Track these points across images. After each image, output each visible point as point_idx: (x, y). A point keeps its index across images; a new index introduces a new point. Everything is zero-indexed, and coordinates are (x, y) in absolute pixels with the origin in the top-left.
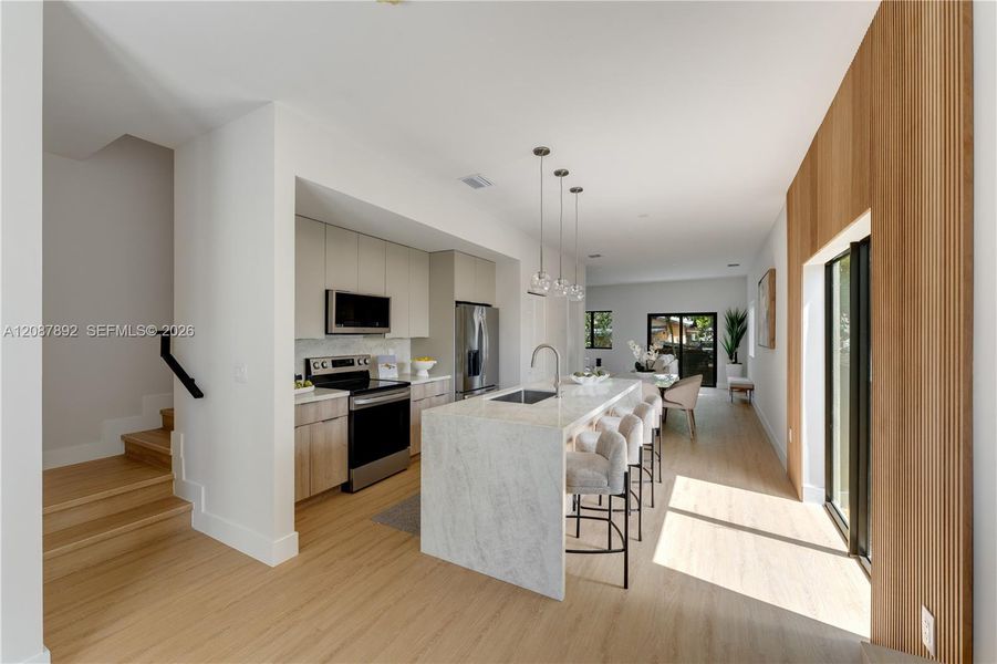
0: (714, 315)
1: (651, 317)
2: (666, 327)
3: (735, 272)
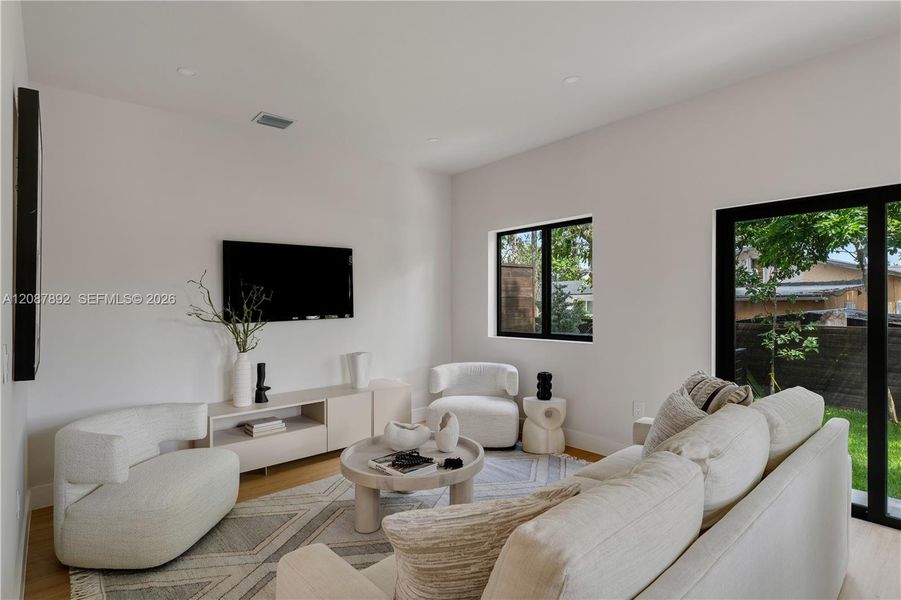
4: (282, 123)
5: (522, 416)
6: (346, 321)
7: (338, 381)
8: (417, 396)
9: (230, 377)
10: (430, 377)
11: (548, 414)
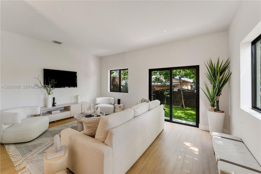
0: (197, 68)
1: (151, 72)
4: (60, 43)
5: (115, 108)
6: (75, 88)
7: (73, 101)
8: (92, 105)
9: (45, 101)
10: (95, 100)
11: (120, 107)
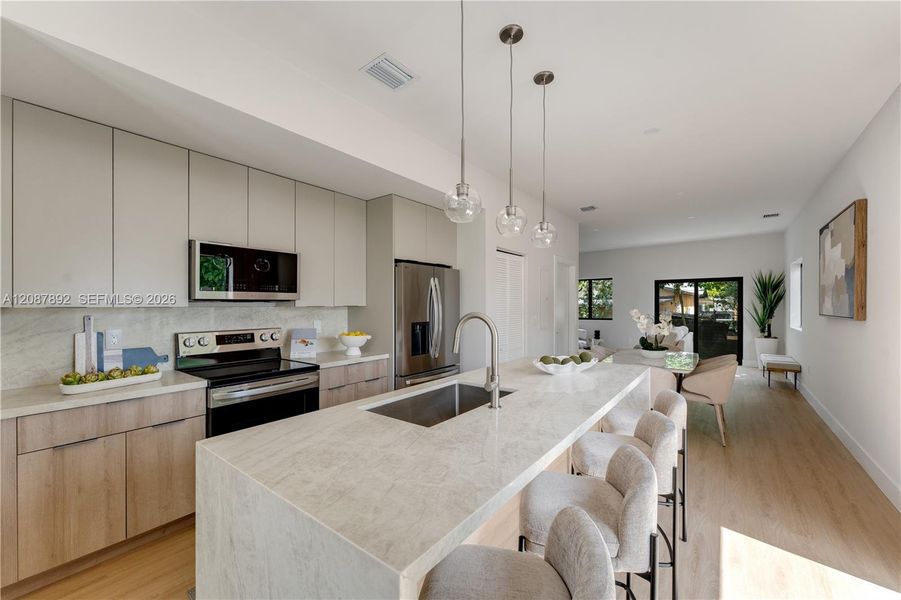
0: (740, 280)
1: (659, 284)
2: (674, 297)
3: (771, 225)
